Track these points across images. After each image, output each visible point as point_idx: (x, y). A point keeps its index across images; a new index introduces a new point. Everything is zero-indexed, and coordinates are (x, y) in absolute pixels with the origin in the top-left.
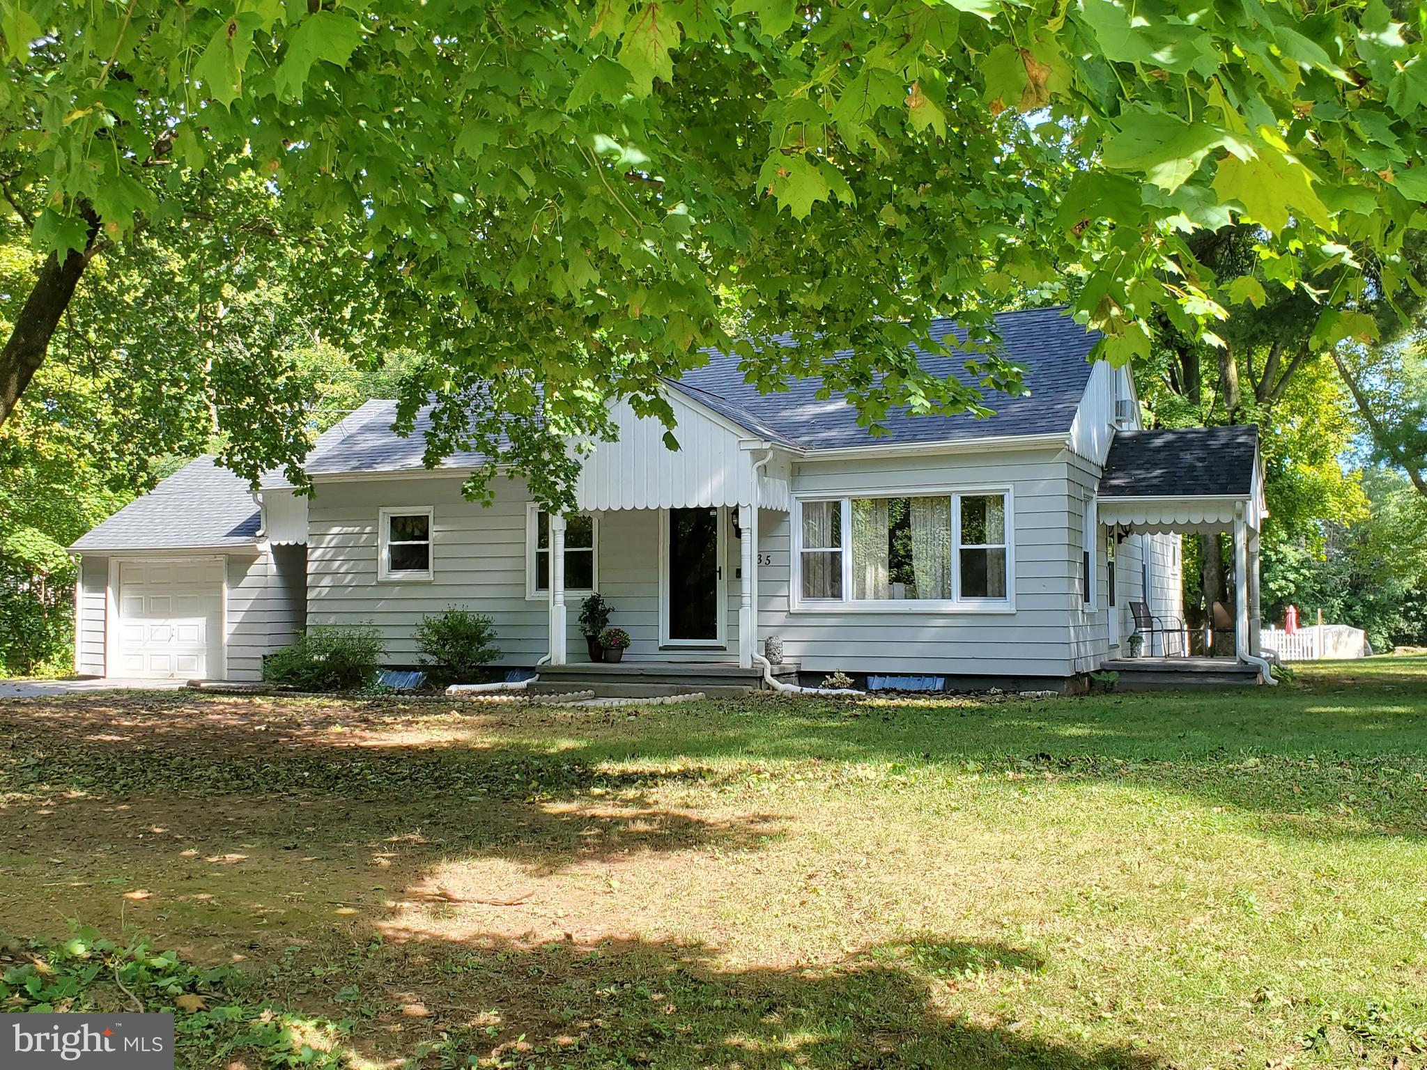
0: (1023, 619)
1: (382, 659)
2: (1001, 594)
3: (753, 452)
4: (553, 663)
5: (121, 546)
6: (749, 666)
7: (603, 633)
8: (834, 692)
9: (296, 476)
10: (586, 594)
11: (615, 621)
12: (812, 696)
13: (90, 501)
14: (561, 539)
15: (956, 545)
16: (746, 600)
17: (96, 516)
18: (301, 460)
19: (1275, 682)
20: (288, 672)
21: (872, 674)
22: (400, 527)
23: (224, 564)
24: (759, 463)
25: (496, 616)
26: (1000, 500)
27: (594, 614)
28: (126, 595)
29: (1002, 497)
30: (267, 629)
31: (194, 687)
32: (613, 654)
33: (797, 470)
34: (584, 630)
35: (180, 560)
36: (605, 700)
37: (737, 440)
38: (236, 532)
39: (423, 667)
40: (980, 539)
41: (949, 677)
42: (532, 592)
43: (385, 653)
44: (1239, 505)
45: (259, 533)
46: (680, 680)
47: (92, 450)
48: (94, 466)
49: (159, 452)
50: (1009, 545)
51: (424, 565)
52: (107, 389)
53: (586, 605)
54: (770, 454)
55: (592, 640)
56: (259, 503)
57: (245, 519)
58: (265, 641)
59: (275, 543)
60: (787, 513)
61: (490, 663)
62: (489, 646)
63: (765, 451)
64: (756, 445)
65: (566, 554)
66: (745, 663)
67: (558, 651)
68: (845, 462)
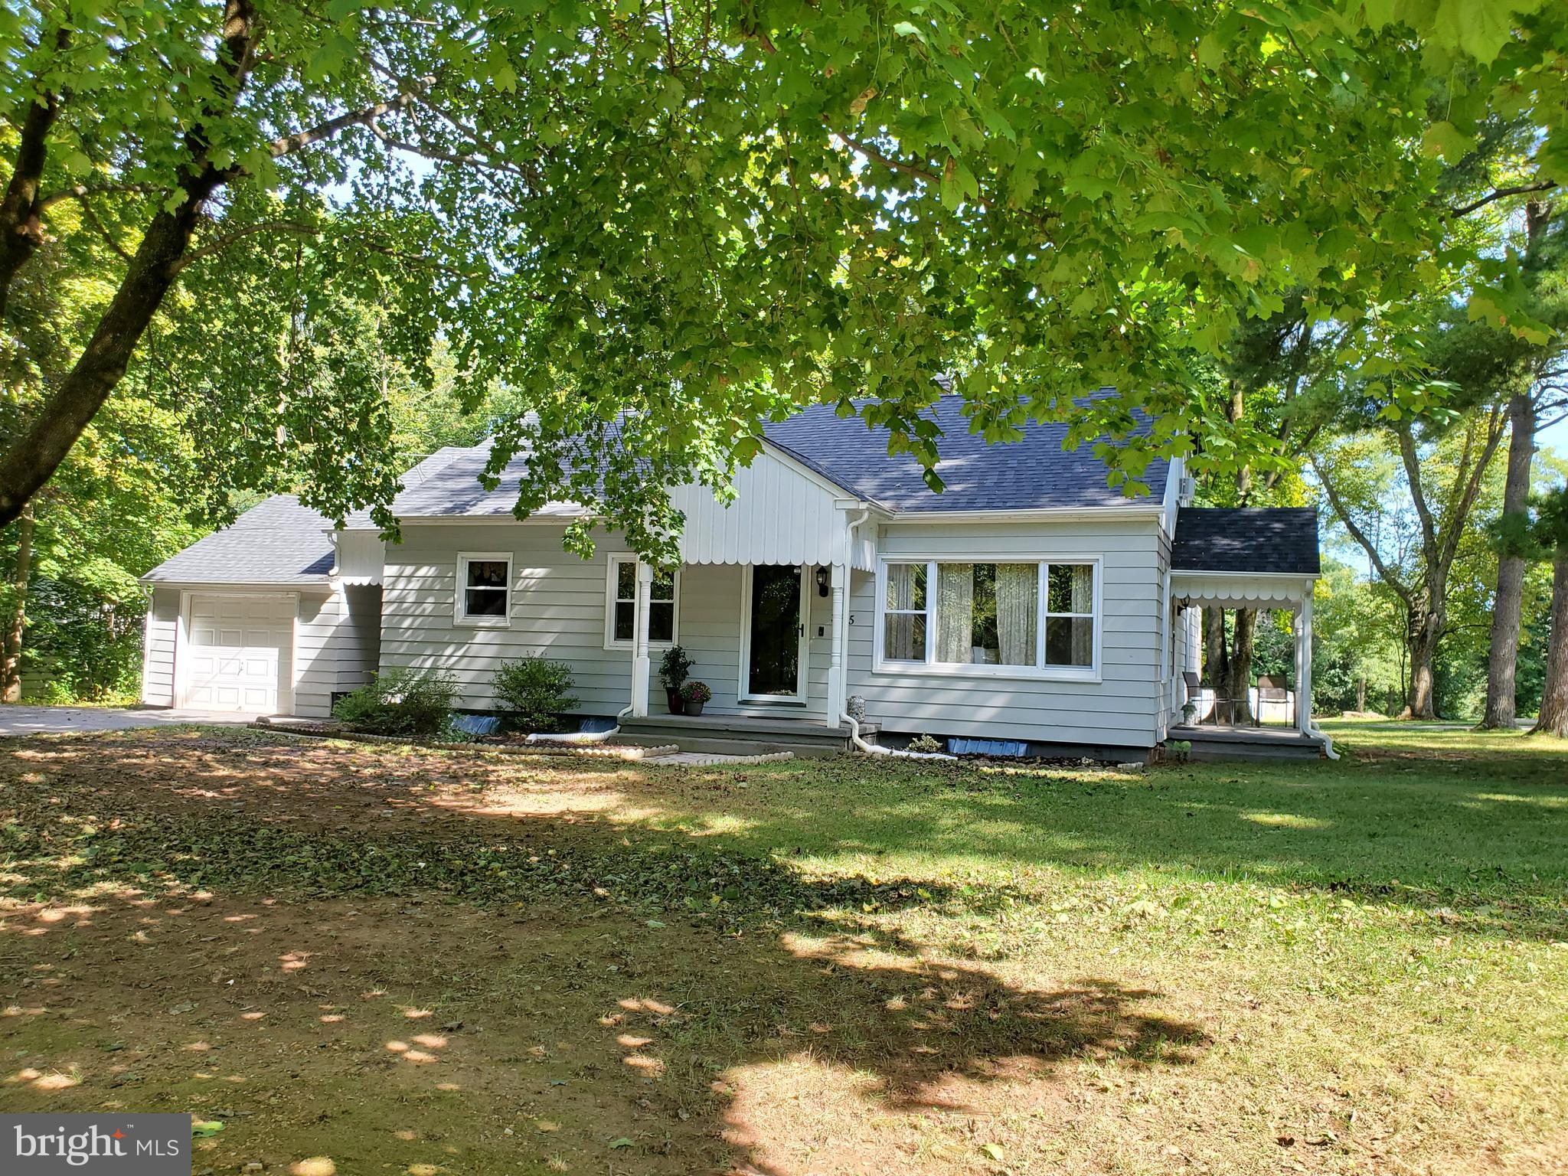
0: (1108, 689)
1: (455, 703)
2: (1086, 662)
3: (849, 512)
4: (635, 715)
5: (193, 580)
6: (836, 726)
7: (684, 684)
8: (926, 756)
9: (382, 517)
10: (667, 646)
11: (695, 675)
12: (904, 760)
13: (163, 534)
14: (647, 591)
15: (1043, 613)
16: (836, 660)
17: (168, 549)
18: (389, 502)
19: (1338, 756)
20: (362, 715)
21: (953, 737)
22: (479, 572)
23: (296, 602)
24: (855, 523)
25: (573, 664)
26: (1088, 570)
27: (674, 667)
28: (196, 628)
29: (1091, 567)
30: (336, 667)
31: (263, 724)
32: (695, 707)
33: (884, 532)
34: (665, 683)
35: (252, 596)
36: (691, 755)
37: (831, 499)
38: (310, 570)
39: (499, 712)
40: (1066, 607)
41: (1031, 743)
42: (610, 642)
43: (460, 696)
44: (1309, 584)
45: (331, 572)
46: (766, 738)
47: (171, 484)
48: (173, 500)
49: (241, 487)
50: (1097, 615)
51: (501, 611)
52: (190, 424)
53: (667, 657)
54: (866, 516)
55: (672, 693)
56: (333, 542)
57: (318, 558)
58: (334, 678)
59: (348, 583)
60: (873, 574)
61: (568, 711)
62: (567, 695)
63: (860, 512)
64: (852, 505)
65: (652, 605)
66: (833, 723)
67: (640, 702)
68: (932, 526)
